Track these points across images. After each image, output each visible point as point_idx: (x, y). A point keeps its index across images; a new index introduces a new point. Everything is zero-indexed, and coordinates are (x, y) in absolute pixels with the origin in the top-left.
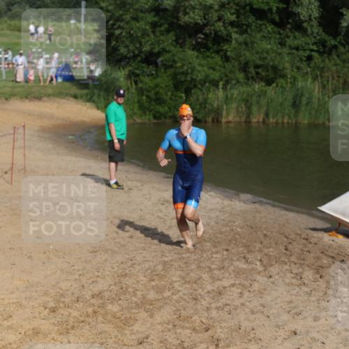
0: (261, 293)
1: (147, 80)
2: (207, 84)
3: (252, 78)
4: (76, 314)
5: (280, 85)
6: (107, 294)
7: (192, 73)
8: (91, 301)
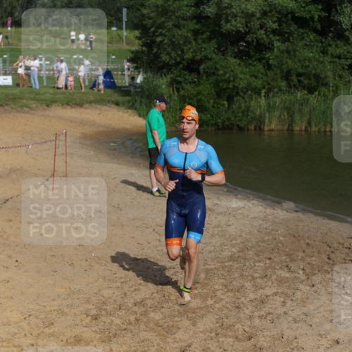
0: (304, 302)
1: (188, 87)
2: (250, 92)
3: (295, 86)
4: (118, 321)
5: (322, 93)
6: (149, 302)
7: (234, 81)
8: (133, 309)
